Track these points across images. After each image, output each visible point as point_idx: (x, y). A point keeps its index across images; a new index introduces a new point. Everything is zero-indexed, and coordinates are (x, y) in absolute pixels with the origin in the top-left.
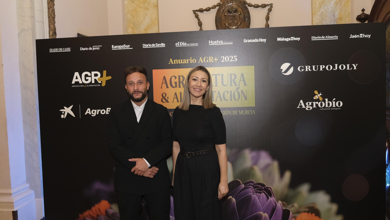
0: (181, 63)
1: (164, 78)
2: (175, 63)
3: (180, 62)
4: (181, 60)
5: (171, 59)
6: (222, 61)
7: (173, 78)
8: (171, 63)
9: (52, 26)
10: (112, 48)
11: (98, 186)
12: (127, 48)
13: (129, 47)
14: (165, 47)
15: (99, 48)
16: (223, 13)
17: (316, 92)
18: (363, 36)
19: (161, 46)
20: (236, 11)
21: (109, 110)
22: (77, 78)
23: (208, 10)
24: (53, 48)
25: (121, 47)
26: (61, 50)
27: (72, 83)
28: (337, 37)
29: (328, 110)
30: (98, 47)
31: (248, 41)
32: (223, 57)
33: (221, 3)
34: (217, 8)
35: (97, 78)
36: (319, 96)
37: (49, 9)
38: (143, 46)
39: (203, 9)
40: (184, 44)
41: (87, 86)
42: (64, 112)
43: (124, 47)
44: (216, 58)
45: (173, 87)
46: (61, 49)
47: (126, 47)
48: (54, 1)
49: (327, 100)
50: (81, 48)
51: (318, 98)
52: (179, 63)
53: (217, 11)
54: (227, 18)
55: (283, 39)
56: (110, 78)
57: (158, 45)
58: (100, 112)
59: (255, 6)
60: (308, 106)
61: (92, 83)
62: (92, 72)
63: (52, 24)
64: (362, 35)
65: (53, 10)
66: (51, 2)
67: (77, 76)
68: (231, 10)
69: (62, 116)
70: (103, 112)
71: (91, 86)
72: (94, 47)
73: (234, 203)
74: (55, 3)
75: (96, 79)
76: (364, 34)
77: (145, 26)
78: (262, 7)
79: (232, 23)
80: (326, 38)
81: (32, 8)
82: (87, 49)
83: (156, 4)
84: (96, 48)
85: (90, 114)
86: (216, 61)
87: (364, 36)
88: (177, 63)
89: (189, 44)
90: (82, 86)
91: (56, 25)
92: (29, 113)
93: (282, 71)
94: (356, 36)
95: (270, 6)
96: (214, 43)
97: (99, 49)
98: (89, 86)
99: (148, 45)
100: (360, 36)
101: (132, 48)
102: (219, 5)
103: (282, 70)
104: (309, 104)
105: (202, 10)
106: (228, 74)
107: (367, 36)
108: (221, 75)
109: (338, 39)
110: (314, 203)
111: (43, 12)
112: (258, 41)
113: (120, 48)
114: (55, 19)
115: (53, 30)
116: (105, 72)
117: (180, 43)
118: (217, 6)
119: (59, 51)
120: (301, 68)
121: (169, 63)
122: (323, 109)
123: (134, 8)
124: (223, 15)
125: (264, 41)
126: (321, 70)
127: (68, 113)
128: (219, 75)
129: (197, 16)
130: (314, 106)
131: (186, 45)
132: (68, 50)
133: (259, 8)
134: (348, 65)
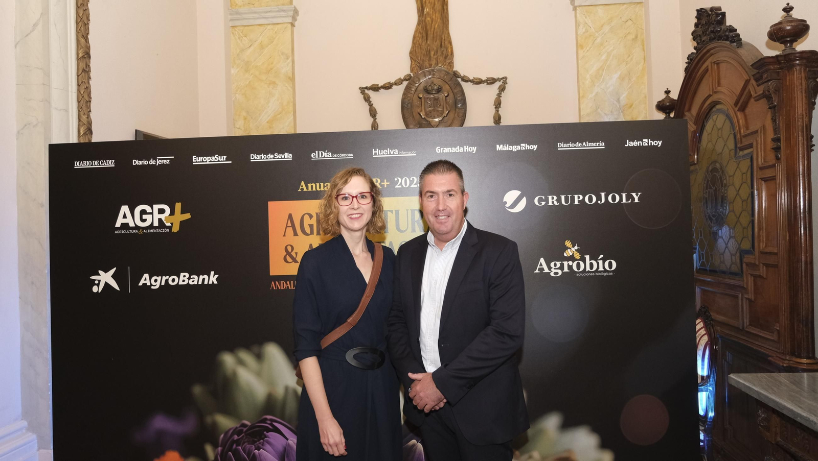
0: (322, 189)
1: (290, 216)
2: (310, 189)
3: (320, 188)
4: (322, 184)
5: (303, 183)
6: (397, 187)
7: (307, 217)
8: (302, 189)
9: (84, 117)
10: (194, 161)
11: (160, 423)
12: (222, 161)
13: (225, 160)
14: (291, 159)
15: (169, 161)
16: (417, 93)
17: (568, 244)
18: (648, 143)
19: (284, 158)
20: (439, 90)
21: (184, 276)
22: (125, 217)
23: (388, 87)
24: (81, 159)
25: (209, 159)
26: (96, 164)
27: (116, 226)
28: (603, 144)
29: (590, 276)
30: (166, 159)
31: (443, 150)
32: (398, 179)
33: (412, 75)
34: (405, 83)
35: (163, 216)
36: (574, 250)
37: (79, 85)
38: (251, 158)
39: (378, 85)
40: (327, 155)
41: (145, 231)
42: (99, 281)
43: (215, 159)
44: (385, 180)
45: (307, 234)
46: (96, 162)
47: (220, 160)
48: (90, 71)
49: (587, 257)
50: (134, 161)
51: (573, 254)
52: (318, 189)
53: (405, 89)
54: (423, 103)
55: (506, 148)
56: (187, 216)
57: (279, 157)
58: (167, 281)
59: (474, 81)
60: (555, 269)
61: (154, 225)
62: (155, 206)
63: (84, 113)
64: (646, 140)
65: (88, 89)
66: (83, 74)
67: (125, 214)
68: (430, 88)
69: (95, 289)
70: (173, 280)
71: (152, 231)
72: (159, 159)
73: (421, 452)
74: (92, 75)
75: (161, 219)
76: (650, 140)
77: (269, 116)
78: (488, 84)
79: (433, 112)
80: (584, 147)
81: (47, 85)
82: (145, 162)
83: (291, 76)
84: (162, 161)
85: (148, 285)
86: (386, 186)
87: (651, 143)
88: (314, 189)
89: (335, 156)
90: (134, 231)
91: (92, 115)
92: (33, 283)
93: (507, 205)
94: (635, 144)
95: (502, 81)
96: (382, 154)
97: (168, 163)
98: (147, 231)
99: (260, 156)
100: (643, 142)
101: (231, 162)
102: (408, 78)
103: (506, 203)
104: (555, 265)
105: (376, 87)
106: (407, 210)
107: (656, 143)
108: (394, 212)
109: (604, 148)
110: (569, 451)
111: (67, 91)
112: (461, 150)
113: (208, 161)
114: (90, 104)
115: (86, 126)
116: (178, 206)
117: (320, 152)
118: (405, 79)
119: (92, 165)
120: (540, 200)
121: (300, 190)
122: (581, 274)
123: (249, 82)
124: (416, 96)
125: (473, 151)
126: (576, 203)
127: (106, 282)
128: (392, 211)
129: (367, 99)
130: (566, 270)
131: (331, 156)
132: (110, 164)
133: (482, 84)
134: (624, 195)
